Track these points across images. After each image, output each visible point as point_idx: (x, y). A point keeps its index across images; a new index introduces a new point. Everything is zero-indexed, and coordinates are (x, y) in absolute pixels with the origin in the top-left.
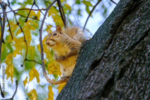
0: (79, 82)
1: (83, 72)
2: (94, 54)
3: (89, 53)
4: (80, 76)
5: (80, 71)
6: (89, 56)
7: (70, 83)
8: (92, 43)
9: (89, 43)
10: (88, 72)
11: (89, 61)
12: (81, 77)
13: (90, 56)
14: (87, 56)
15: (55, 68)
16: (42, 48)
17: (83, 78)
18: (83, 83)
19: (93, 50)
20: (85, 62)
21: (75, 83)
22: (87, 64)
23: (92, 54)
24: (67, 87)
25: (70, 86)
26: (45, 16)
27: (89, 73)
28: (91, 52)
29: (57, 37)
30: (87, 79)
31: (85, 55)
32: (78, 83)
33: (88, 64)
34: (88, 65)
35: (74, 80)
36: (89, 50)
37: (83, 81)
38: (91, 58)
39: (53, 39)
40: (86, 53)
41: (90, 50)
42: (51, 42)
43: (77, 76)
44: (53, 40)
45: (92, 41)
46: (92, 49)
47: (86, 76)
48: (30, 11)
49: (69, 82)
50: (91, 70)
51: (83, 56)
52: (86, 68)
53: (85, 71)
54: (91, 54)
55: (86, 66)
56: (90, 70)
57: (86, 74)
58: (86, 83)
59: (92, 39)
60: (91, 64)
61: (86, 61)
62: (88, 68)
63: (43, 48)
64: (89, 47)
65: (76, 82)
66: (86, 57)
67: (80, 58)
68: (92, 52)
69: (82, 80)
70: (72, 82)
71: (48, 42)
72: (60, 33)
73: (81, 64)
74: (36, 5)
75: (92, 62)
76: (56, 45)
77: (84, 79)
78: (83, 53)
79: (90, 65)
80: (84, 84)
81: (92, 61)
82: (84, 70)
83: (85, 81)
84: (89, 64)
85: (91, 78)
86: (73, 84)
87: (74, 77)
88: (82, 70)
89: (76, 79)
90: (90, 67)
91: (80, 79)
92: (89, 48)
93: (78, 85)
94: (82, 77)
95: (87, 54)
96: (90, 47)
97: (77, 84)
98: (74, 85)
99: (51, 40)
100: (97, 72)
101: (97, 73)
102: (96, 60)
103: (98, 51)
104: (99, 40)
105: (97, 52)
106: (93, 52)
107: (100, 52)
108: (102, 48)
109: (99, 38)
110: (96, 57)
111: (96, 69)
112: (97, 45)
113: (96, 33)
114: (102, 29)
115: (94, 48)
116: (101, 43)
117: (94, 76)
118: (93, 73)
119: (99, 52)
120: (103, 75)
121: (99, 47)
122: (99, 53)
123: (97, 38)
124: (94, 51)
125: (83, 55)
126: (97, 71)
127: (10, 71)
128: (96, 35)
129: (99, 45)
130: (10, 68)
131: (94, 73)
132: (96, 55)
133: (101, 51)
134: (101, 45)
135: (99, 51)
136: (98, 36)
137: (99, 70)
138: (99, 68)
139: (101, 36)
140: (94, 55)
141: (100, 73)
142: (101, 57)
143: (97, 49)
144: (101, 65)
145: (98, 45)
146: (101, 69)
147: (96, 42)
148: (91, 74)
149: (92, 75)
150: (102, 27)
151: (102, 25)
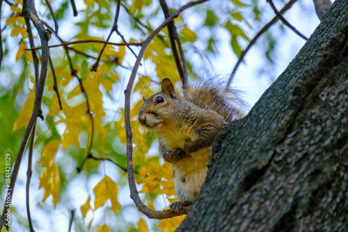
0: (214, 218)
1: (224, 194)
2: (250, 154)
3: (240, 151)
4: (217, 204)
5: (217, 193)
6: (239, 158)
7: (194, 219)
8: (247, 129)
9: (240, 128)
10: (236, 196)
11: (238, 169)
12: (220, 205)
13: (242, 158)
14: (235, 157)
15: (156, 179)
16: (129, 134)
17: (224, 209)
18: (224, 219)
19: (249, 145)
20: (230, 172)
21: (205, 220)
22: (234, 176)
23: (247, 154)
24: (187, 228)
25: (193, 227)
26: (139, 58)
27: (237, 198)
28: (244, 149)
29: (165, 106)
30: (233, 212)
31: (230, 155)
32: (211, 219)
33: (237, 176)
34: (237, 179)
35: (203, 212)
36: (240, 145)
37: (224, 216)
38: (244, 162)
39: (155, 110)
40: (232, 151)
41: (242, 143)
42: (150, 119)
43: (211, 204)
44: (155, 114)
45: (248, 124)
46: (246, 141)
47: (231, 204)
48: (105, 46)
49: (191, 216)
50: (242, 190)
51: (225, 158)
52: (232, 186)
53: (230, 193)
54: (245, 154)
55: (231, 182)
56: (240, 192)
57: (231, 201)
58: (230, 220)
59: (247, 117)
60: (244, 176)
61: (233, 170)
62: (236, 186)
63: (132, 134)
64: (239, 137)
65: (207, 217)
66: (233, 160)
67: (217, 162)
68: (247, 149)
69: (221, 214)
70: (198, 217)
71: (143, 117)
72: (172, 97)
73: (220, 175)
74: (119, 33)
75: (245, 173)
76: (160, 125)
77: (226, 212)
78: (226, 151)
79: (241, 180)
80: (225, 223)
81: (247, 169)
82: (227, 190)
83: (229, 217)
84: (239, 177)
85: (243, 210)
86: (200, 222)
87: (204, 205)
88: (223, 191)
89: (207, 210)
90: (241, 183)
91: (217, 210)
92: (240, 140)
93: (213, 225)
94: (223, 206)
95: (235, 154)
96: (241, 138)
97: (209, 223)
98: (202, 225)
99: (149, 112)
100: (257, 196)
101: (257, 198)
102: (256, 168)
103: (261, 148)
104: (263, 121)
105: (258, 150)
106: (250, 150)
107: (266, 149)
108: (271, 141)
109: (264, 117)
110: (256, 161)
111: (255, 190)
112: (259, 133)
113: (256, 104)
114: (270, 97)
115: (251, 140)
116: (269, 128)
117: (251, 205)
118: (249, 198)
119: (263, 151)
120: (270, 205)
121: (263, 138)
122: (263, 153)
123: (259, 117)
124: (252, 146)
125: (226, 154)
126: (258, 193)
127: (51, 181)
128: (257, 110)
129: (264, 133)
130: (52, 174)
131: (251, 198)
132: (255, 156)
133: (268, 147)
134: (268, 133)
135: (263, 147)
136: (262, 113)
137: (261, 191)
138: (261, 187)
139: (269, 113)
140: (251, 157)
141: (262, 200)
142: (267, 162)
143: (258, 144)
144: (266, 181)
145: (261, 133)
146: (266, 190)
147: (257, 126)
148: (242, 200)
149: (246, 203)
150: (270, 91)
151: (270, 88)
